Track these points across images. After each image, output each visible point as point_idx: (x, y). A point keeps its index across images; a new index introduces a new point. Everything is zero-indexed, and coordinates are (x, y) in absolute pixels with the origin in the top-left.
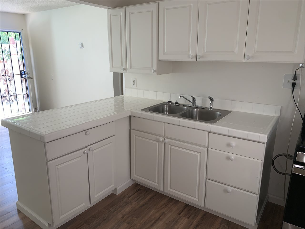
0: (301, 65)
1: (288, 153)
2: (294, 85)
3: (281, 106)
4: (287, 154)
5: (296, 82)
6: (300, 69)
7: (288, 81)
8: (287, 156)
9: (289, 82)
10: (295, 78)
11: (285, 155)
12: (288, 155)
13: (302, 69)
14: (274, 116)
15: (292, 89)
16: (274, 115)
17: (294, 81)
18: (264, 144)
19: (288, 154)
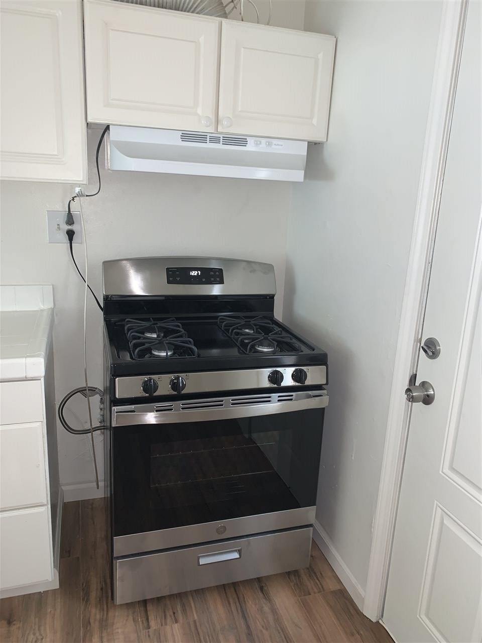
0: (77, 190)
1: (87, 384)
2: (71, 234)
3: (53, 286)
4: (85, 387)
5: (74, 228)
6: (78, 198)
7: (57, 226)
8: (87, 391)
9: (59, 228)
10: (70, 220)
11: (82, 391)
12: (89, 390)
13: (82, 198)
14: (41, 310)
15: (69, 244)
16: (42, 307)
17: (70, 227)
18: (40, 379)
19: (88, 387)
